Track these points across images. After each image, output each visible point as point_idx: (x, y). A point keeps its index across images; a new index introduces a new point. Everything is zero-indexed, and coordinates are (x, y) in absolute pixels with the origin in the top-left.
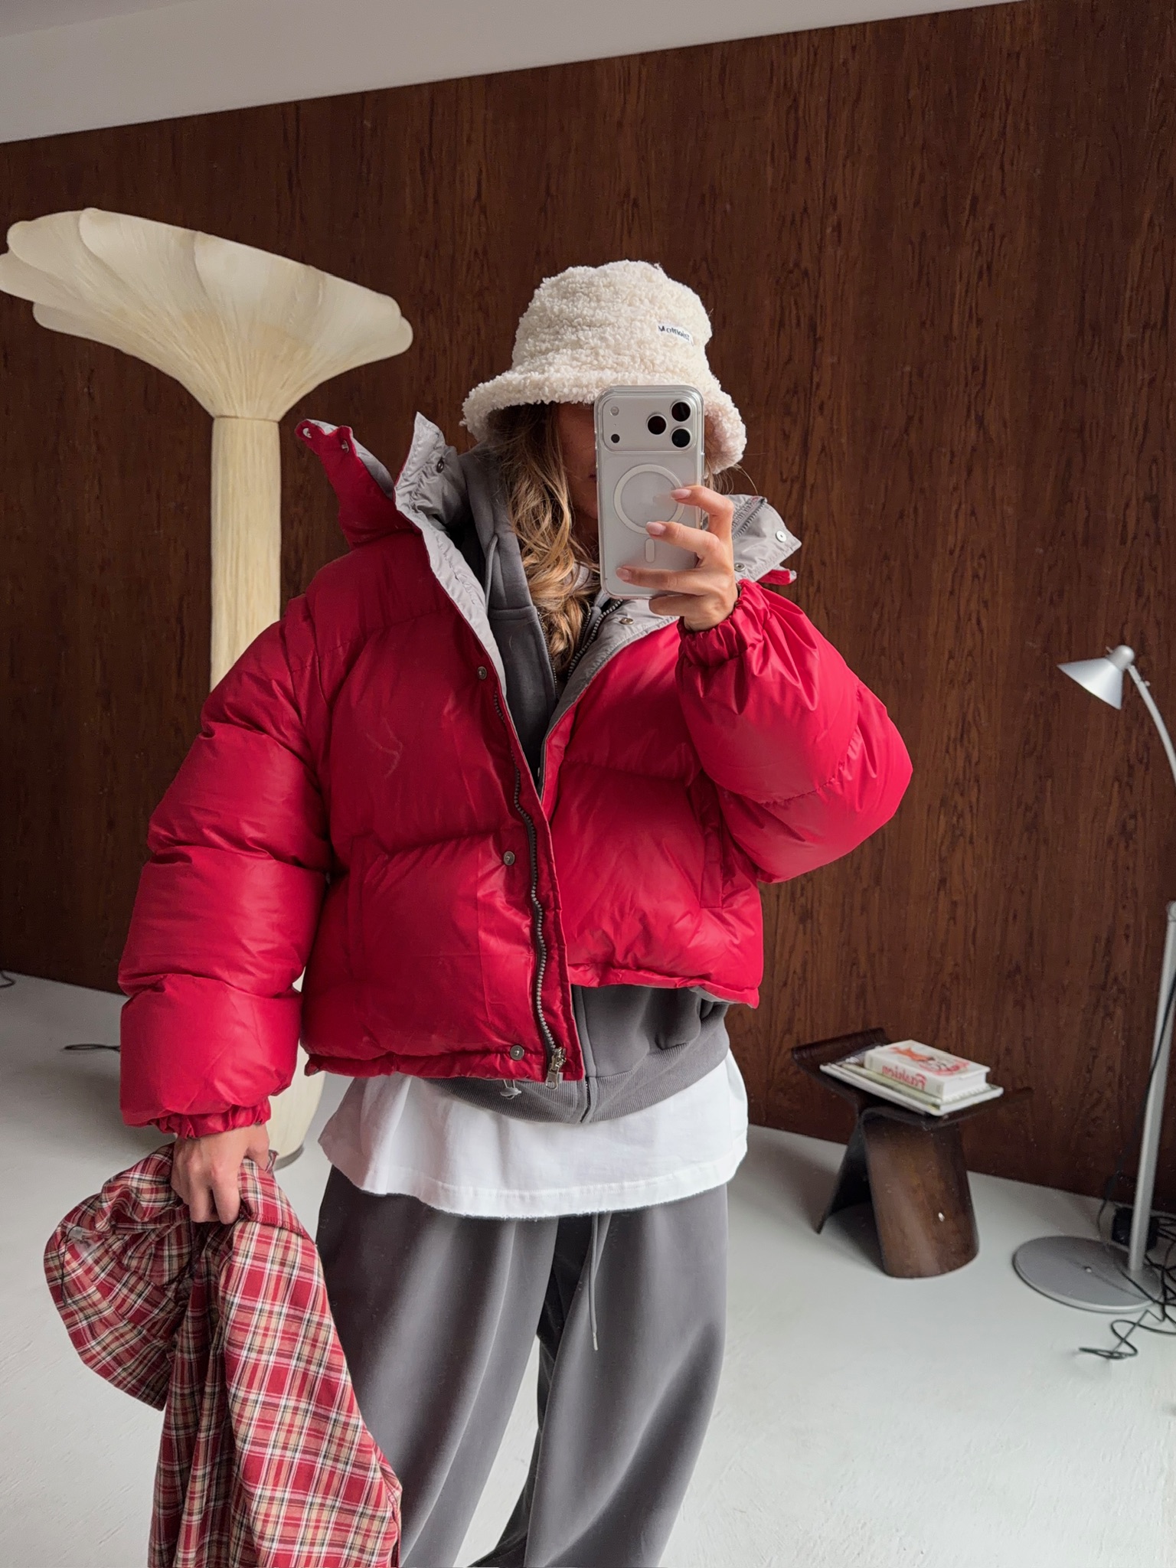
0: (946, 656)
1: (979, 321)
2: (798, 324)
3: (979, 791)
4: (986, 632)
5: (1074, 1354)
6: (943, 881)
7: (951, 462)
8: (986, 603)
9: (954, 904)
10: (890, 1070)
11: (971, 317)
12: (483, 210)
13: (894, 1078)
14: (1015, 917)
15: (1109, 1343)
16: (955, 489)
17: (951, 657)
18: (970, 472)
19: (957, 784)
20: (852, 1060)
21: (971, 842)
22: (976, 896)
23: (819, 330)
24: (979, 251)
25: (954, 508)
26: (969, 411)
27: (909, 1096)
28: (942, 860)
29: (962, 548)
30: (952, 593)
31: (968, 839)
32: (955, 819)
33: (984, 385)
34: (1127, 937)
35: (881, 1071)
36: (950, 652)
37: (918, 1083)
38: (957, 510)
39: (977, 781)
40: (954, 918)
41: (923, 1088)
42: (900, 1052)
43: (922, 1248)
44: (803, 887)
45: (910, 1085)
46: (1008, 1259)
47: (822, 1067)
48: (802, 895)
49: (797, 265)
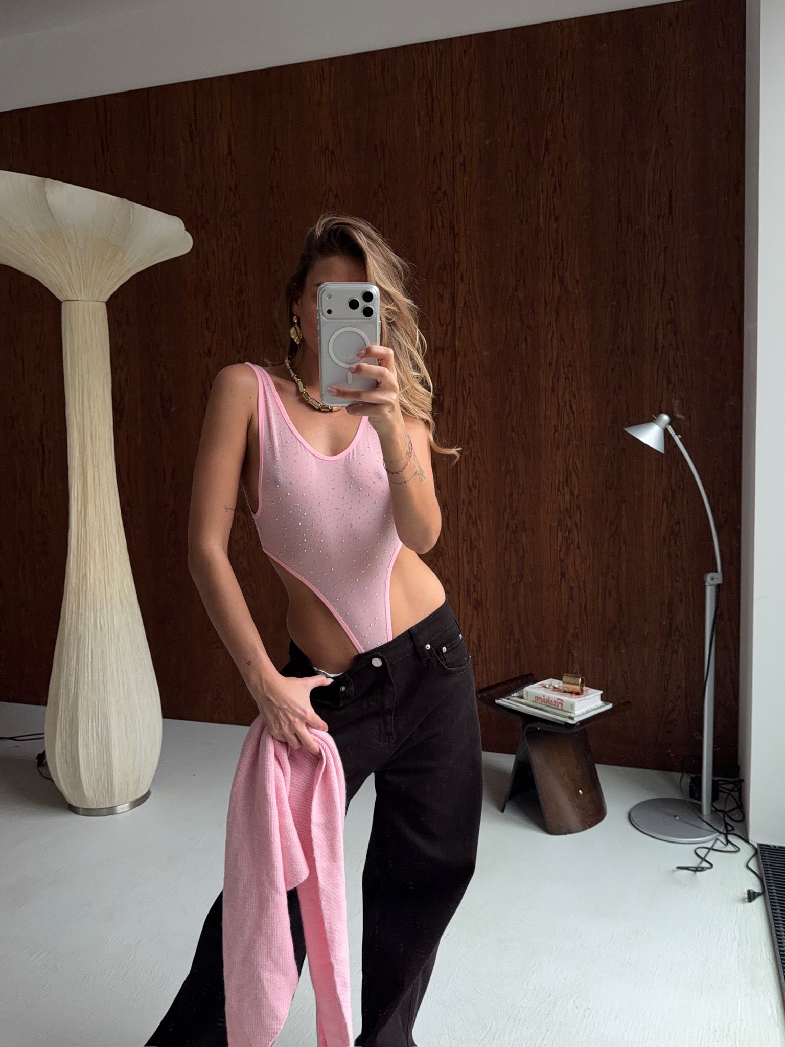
0: (553, 431)
1: (556, 219)
2: (443, 226)
3: (580, 512)
4: (576, 412)
5: (673, 871)
6: (563, 574)
7: (546, 308)
8: (574, 396)
9: (571, 588)
10: (540, 698)
11: (550, 216)
12: (233, 161)
13: (543, 703)
14: (610, 594)
15: (694, 862)
16: (550, 324)
17: (556, 431)
18: (557, 314)
19: (567, 510)
20: (515, 694)
21: (578, 548)
22: (584, 582)
23: (456, 229)
24: (553, 174)
25: (550, 337)
26: (554, 275)
27: (554, 713)
28: (561, 561)
29: (557, 361)
30: (553, 390)
31: (576, 546)
32: (567, 533)
33: (562, 259)
34: (681, 601)
35: (534, 699)
36: (555, 427)
37: (558, 705)
38: (552, 338)
39: (579, 508)
40: (571, 598)
41: (562, 708)
42: (545, 687)
43: (571, 814)
44: (474, 586)
45: (554, 706)
46: (626, 816)
47: (496, 701)
48: (474, 591)
49: (439, 189)
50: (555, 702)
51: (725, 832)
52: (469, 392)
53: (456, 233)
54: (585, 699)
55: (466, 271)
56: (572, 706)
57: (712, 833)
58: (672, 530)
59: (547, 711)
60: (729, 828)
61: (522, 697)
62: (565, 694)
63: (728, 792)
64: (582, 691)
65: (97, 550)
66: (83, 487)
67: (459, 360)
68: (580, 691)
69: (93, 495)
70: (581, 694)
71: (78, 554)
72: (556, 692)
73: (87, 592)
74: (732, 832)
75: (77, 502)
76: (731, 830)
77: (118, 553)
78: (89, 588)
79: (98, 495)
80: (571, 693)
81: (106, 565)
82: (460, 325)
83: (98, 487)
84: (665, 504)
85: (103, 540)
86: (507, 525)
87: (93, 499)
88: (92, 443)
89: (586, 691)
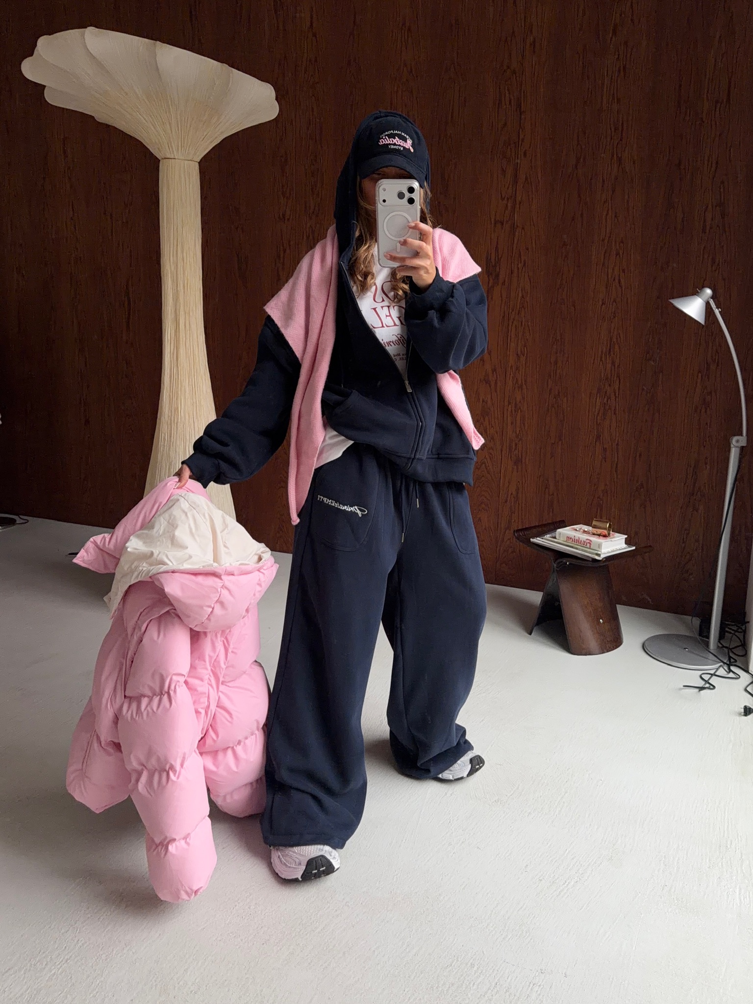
0: (601, 303)
1: (619, 100)
2: (510, 103)
3: (620, 382)
4: (623, 287)
6: (598, 437)
7: (603, 186)
8: (624, 271)
10: (571, 538)
11: (613, 99)
13: (573, 542)
16: (605, 201)
17: (603, 303)
18: (613, 191)
19: (607, 379)
20: (548, 535)
21: (615, 413)
22: (617, 444)
23: (522, 107)
25: (605, 214)
26: (613, 155)
27: (582, 550)
28: (598, 425)
29: (610, 237)
30: (603, 264)
31: (613, 412)
32: (606, 399)
33: (621, 140)
34: (706, 463)
35: (565, 539)
36: (603, 300)
37: (588, 544)
38: (607, 215)
39: (618, 377)
40: (604, 458)
41: (590, 547)
42: (576, 530)
43: (591, 639)
44: (516, 445)
45: (583, 545)
46: (640, 646)
47: (531, 540)
48: (515, 449)
49: (508, 67)
50: (584, 542)
51: (728, 663)
52: (525, 264)
53: (522, 110)
54: (611, 541)
55: (530, 148)
56: (600, 546)
57: (715, 663)
58: (704, 400)
59: (577, 549)
60: (732, 660)
61: (555, 538)
62: (593, 536)
63: (733, 632)
64: (609, 534)
65: (187, 389)
66: (176, 332)
67: (517, 233)
68: (607, 534)
69: (184, 339)
70: (607, 537)
71: (170, 390)
72: (585, 534)
73: (178, 424)
74: (734, 663)
75: (171, 344)
76: (733, 662)
77: (205, 393)
78: (179, 420)
79: (188, 340)
80: (599, 535)
81: (194, 401)
82: (520, 199)
83: (188, 332)
84: (700, 375)
85: (192, 380)
86: (551, 390)
87: (184, 343)
88: (184, 292)
89: (613, 535)
